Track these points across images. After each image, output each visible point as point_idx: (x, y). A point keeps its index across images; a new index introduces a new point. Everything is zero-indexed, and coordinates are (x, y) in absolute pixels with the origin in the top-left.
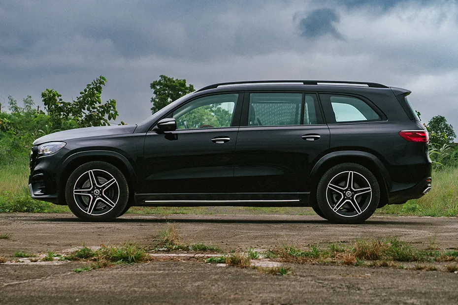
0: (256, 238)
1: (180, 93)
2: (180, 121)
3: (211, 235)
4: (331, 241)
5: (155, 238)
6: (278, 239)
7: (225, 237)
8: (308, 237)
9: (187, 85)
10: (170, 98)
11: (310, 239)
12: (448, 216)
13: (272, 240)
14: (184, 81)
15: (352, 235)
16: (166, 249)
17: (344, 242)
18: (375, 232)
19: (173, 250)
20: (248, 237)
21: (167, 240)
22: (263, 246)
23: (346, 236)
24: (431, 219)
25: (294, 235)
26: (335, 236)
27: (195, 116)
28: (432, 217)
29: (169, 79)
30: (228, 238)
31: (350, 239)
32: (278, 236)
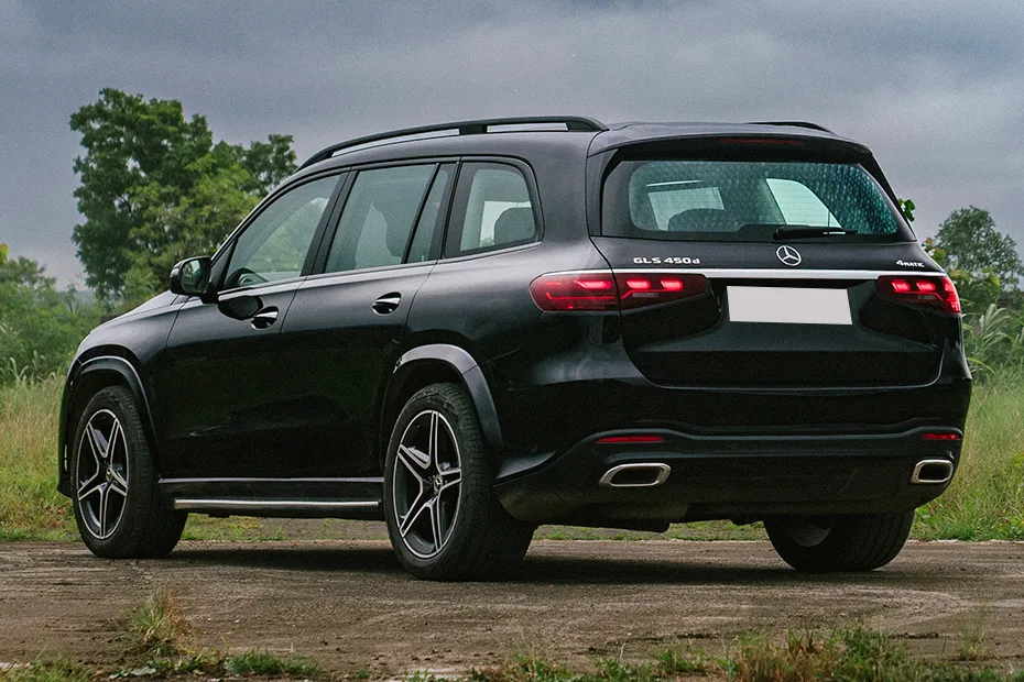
0: (425, 624)
1: (165, 142)
2: (166, 228)
3: (285, 617)
4: (659, 635)
5: (114, 629)
6: (497, 629)
7: (331, 626)
8: (583, 619)
9: (188, 119)
10: (135, 159)
11: (593, 628)
12: (1010, 537)
13: (478, 633)
14: (177, 105)
15: (722, 612)
16: (154, 670)
17: (699, 636)
18: (793, 599)
19: (175, 673)
20: (402, 620)
21: (155, 639)
22: (449, 656)
23: (703, 613)
24: (962, 547)
25: (543, 614)
26: (670, 617)
27: (212, 214)
28: (963, 543)
29: (130, 101)
30: (340, 626)
31: (716, 626)
32: (495, 617)
